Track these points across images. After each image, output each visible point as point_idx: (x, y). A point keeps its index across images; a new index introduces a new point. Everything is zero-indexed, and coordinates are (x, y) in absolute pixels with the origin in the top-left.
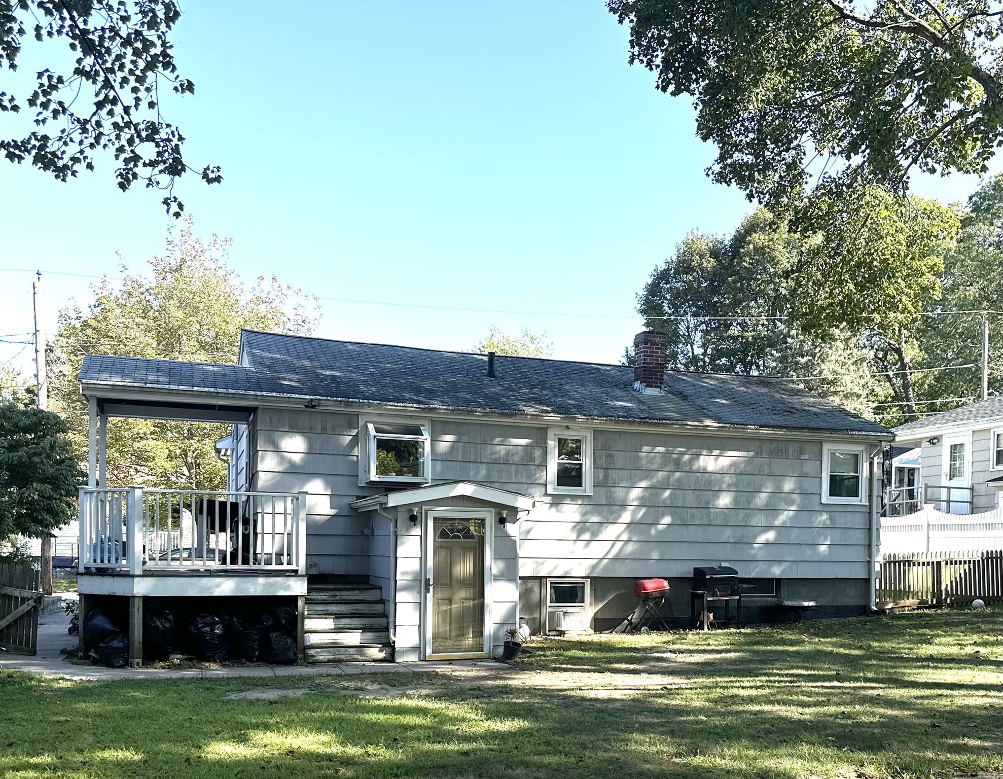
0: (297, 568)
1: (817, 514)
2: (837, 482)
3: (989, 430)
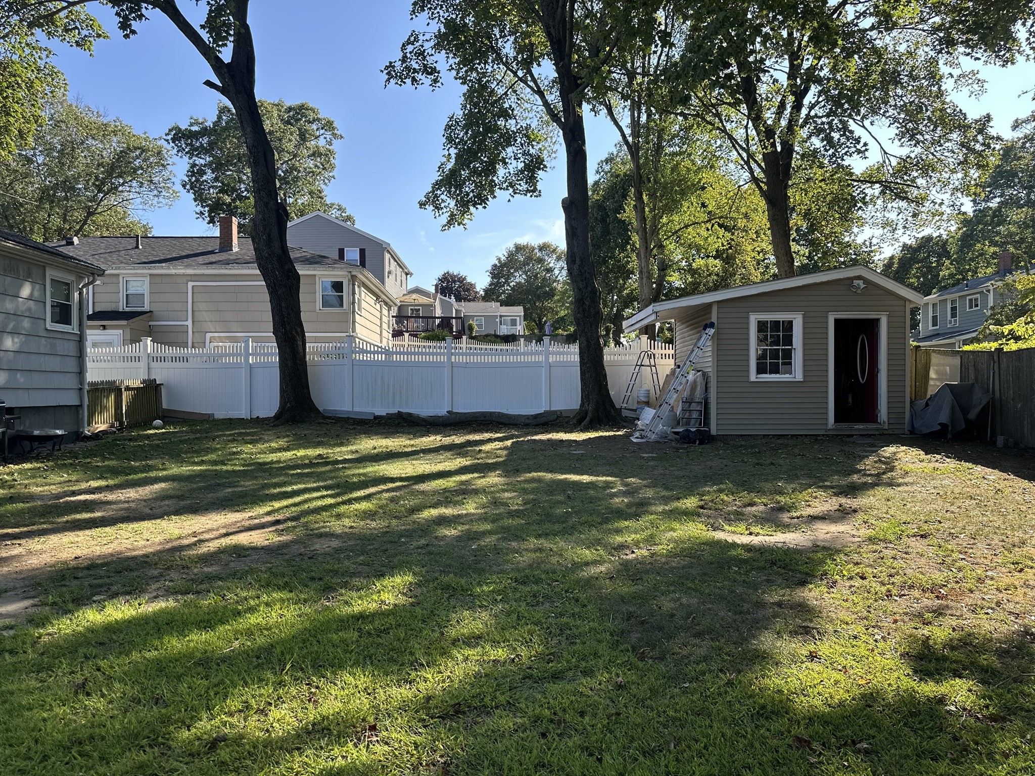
1: (43, 340)
2: (57, 310)
3: (118, 275)
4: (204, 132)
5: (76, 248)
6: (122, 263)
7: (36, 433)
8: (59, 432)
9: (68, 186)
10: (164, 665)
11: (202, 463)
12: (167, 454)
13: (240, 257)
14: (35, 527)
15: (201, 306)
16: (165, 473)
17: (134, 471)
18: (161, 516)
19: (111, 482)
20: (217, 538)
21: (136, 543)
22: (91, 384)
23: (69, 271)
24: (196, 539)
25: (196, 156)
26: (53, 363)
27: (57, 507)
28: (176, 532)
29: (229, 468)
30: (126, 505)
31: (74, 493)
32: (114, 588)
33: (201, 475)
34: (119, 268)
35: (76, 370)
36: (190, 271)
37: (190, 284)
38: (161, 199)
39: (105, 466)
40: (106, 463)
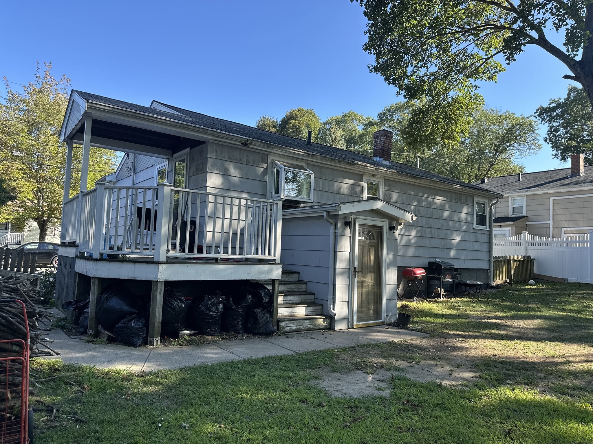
0: (274, 258)
1: (472, 234)
2: (479, 218)
3: (509, 197)
4: (559, 105)
5: (486, 185)
6: (511, 190)
7: (468, 282)
8: (479, 283)
9: (481, 152)
10: (557, 438)
11: (563, 310)
12: (539, 302)
13: (586, 178)
14: (472, 333)
15: (558, 212)
16: (539, 313)
17: (520, 309)
18: (540, 340)
19: (508, 314)
20: (580, 362)
21: (527, 354)
22: (495, 258)
23: (485, 197)
24: (565, 359)
25: (553, 121)
26: (477, 246)
27: (481, 324)
28: (552, 353)
29: (582, 316)
30: (519, 330)
31: (489, 318)
32: (519, 379)
33: (564, 318)
34: (509, 193)
35: (487, 250)
36: (552, 191)
37: (552, 199)
38: (531, 151)
39: (503, 305)
40: (504, 303)
